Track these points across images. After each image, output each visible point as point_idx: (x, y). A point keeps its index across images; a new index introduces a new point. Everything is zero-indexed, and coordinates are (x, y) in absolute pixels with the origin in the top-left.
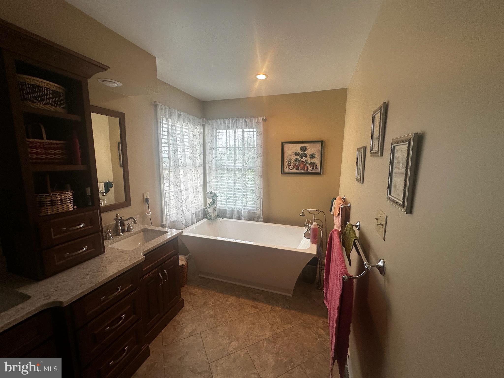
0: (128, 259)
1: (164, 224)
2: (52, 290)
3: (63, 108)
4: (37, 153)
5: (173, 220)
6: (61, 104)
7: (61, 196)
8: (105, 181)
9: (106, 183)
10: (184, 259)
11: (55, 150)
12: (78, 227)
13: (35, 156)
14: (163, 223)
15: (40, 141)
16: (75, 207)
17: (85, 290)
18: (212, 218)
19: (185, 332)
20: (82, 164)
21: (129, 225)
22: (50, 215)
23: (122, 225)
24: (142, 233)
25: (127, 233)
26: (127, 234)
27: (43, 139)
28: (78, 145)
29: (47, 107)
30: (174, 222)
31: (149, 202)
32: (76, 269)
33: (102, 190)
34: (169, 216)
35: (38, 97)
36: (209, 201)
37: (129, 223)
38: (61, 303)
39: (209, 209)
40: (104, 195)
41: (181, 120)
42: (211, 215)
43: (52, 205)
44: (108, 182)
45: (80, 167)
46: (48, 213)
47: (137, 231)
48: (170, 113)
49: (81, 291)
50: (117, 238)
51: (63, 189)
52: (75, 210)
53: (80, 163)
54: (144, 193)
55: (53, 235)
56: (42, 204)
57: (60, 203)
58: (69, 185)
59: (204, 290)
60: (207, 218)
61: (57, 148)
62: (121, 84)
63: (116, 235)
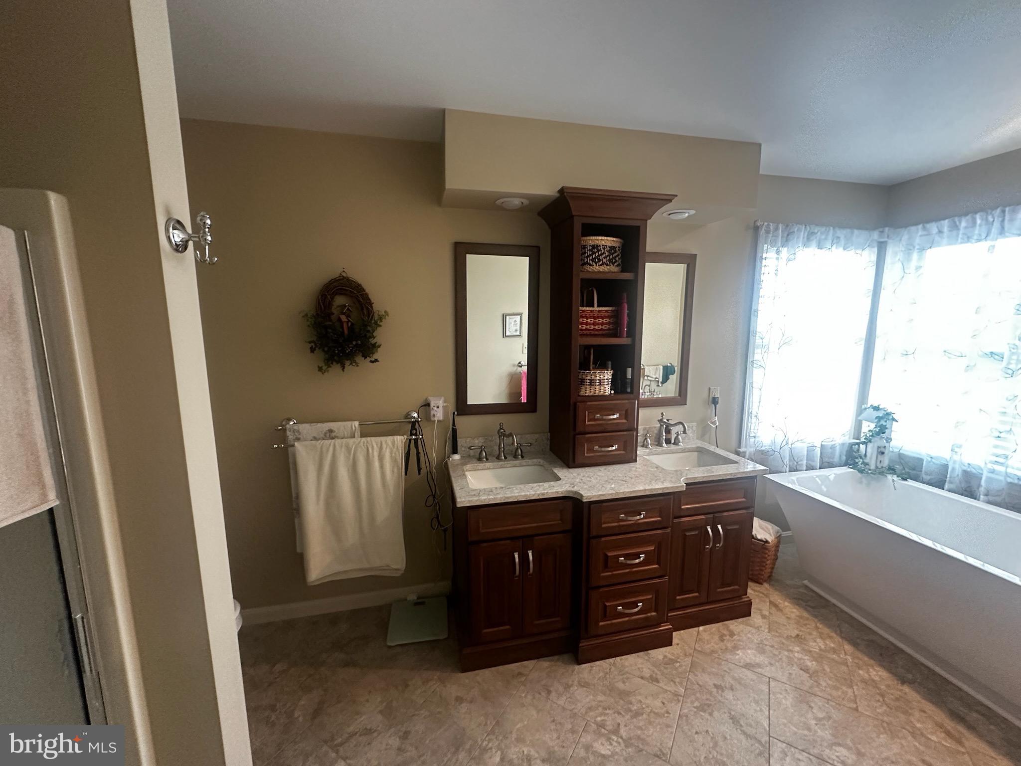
0: (660, 479)
1: (741, 450)
2: (578, 480)
3: (617, 266)
4: (587, 324)
5: (763, 448)
6: (616, 261)
7: (600, 375)
8: (664, 365)
9: (666, 366)
10: (771, 532)
11: (603, 319)
12: (612, 417)
13: (584, 327)
14: (740, 447)
15: (591, 309)
16: (613, 392)
17: (604, 493)
18: (870, 470)
19: (738, 655)
20: (627, 337)
21: (678, 434)
22: (588, 396)
23: (668, 431)
24: (696, 453)
25: (672, 445)
26: (673, 447)
27: (593, 306)
28: (626, 311)
29: (603, 268)
30: (763, 452)
31: (718, 404)
32: (602, 468)
33: (658, 377)
34: (754, 439)
35: (595, 258)
36: (868, 427)
37: (678, 432)
38: (582, 496)
39: (862, 447)
40: (659, 386)
41: (814, 243)
42: (866, 461)
43: (591, 385)
44: (669, 365)
45: (624, 341)
46: (586, 393)
47: (688, 447)
48: (786, 235)
49: (601, 493)
50: (657, 448)
51: (603, 367)
52: (612, 395)
53: (625, 335)
54: (711, 388)
55: (587, 420)
56: (582, 382)
57: (598, 384)
58: (610, 363)
59: (805, 614)
60: (854, 465)
61: (605, 316)
62: (693, 212)
63: (657, 445)
